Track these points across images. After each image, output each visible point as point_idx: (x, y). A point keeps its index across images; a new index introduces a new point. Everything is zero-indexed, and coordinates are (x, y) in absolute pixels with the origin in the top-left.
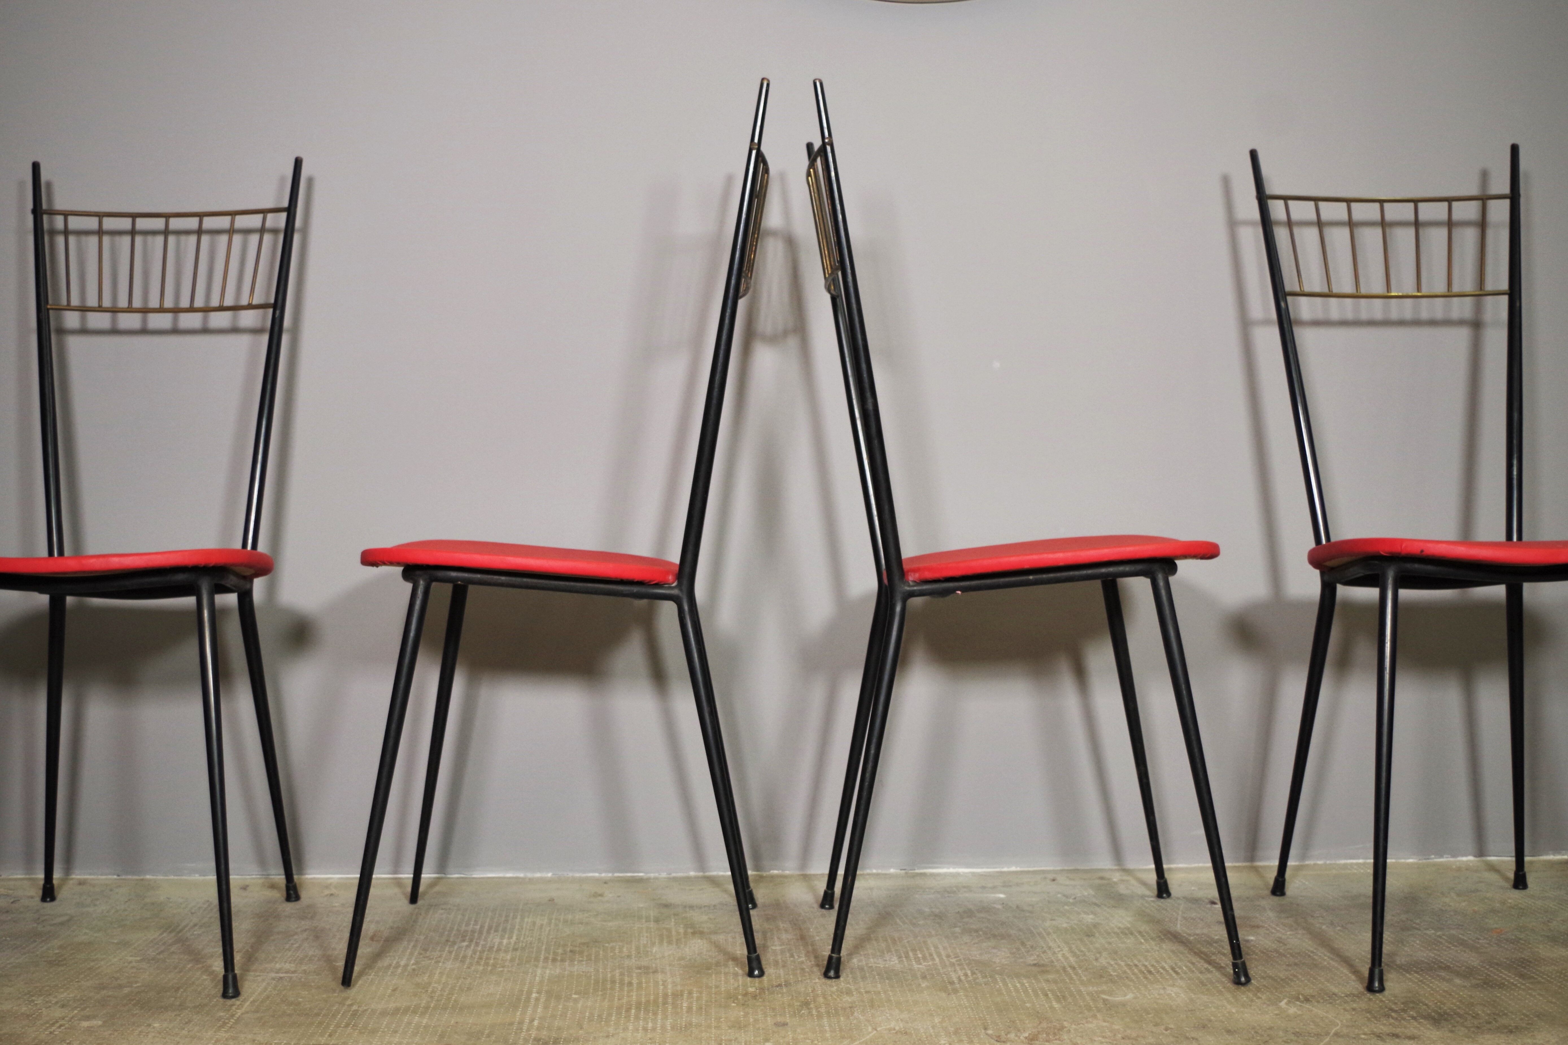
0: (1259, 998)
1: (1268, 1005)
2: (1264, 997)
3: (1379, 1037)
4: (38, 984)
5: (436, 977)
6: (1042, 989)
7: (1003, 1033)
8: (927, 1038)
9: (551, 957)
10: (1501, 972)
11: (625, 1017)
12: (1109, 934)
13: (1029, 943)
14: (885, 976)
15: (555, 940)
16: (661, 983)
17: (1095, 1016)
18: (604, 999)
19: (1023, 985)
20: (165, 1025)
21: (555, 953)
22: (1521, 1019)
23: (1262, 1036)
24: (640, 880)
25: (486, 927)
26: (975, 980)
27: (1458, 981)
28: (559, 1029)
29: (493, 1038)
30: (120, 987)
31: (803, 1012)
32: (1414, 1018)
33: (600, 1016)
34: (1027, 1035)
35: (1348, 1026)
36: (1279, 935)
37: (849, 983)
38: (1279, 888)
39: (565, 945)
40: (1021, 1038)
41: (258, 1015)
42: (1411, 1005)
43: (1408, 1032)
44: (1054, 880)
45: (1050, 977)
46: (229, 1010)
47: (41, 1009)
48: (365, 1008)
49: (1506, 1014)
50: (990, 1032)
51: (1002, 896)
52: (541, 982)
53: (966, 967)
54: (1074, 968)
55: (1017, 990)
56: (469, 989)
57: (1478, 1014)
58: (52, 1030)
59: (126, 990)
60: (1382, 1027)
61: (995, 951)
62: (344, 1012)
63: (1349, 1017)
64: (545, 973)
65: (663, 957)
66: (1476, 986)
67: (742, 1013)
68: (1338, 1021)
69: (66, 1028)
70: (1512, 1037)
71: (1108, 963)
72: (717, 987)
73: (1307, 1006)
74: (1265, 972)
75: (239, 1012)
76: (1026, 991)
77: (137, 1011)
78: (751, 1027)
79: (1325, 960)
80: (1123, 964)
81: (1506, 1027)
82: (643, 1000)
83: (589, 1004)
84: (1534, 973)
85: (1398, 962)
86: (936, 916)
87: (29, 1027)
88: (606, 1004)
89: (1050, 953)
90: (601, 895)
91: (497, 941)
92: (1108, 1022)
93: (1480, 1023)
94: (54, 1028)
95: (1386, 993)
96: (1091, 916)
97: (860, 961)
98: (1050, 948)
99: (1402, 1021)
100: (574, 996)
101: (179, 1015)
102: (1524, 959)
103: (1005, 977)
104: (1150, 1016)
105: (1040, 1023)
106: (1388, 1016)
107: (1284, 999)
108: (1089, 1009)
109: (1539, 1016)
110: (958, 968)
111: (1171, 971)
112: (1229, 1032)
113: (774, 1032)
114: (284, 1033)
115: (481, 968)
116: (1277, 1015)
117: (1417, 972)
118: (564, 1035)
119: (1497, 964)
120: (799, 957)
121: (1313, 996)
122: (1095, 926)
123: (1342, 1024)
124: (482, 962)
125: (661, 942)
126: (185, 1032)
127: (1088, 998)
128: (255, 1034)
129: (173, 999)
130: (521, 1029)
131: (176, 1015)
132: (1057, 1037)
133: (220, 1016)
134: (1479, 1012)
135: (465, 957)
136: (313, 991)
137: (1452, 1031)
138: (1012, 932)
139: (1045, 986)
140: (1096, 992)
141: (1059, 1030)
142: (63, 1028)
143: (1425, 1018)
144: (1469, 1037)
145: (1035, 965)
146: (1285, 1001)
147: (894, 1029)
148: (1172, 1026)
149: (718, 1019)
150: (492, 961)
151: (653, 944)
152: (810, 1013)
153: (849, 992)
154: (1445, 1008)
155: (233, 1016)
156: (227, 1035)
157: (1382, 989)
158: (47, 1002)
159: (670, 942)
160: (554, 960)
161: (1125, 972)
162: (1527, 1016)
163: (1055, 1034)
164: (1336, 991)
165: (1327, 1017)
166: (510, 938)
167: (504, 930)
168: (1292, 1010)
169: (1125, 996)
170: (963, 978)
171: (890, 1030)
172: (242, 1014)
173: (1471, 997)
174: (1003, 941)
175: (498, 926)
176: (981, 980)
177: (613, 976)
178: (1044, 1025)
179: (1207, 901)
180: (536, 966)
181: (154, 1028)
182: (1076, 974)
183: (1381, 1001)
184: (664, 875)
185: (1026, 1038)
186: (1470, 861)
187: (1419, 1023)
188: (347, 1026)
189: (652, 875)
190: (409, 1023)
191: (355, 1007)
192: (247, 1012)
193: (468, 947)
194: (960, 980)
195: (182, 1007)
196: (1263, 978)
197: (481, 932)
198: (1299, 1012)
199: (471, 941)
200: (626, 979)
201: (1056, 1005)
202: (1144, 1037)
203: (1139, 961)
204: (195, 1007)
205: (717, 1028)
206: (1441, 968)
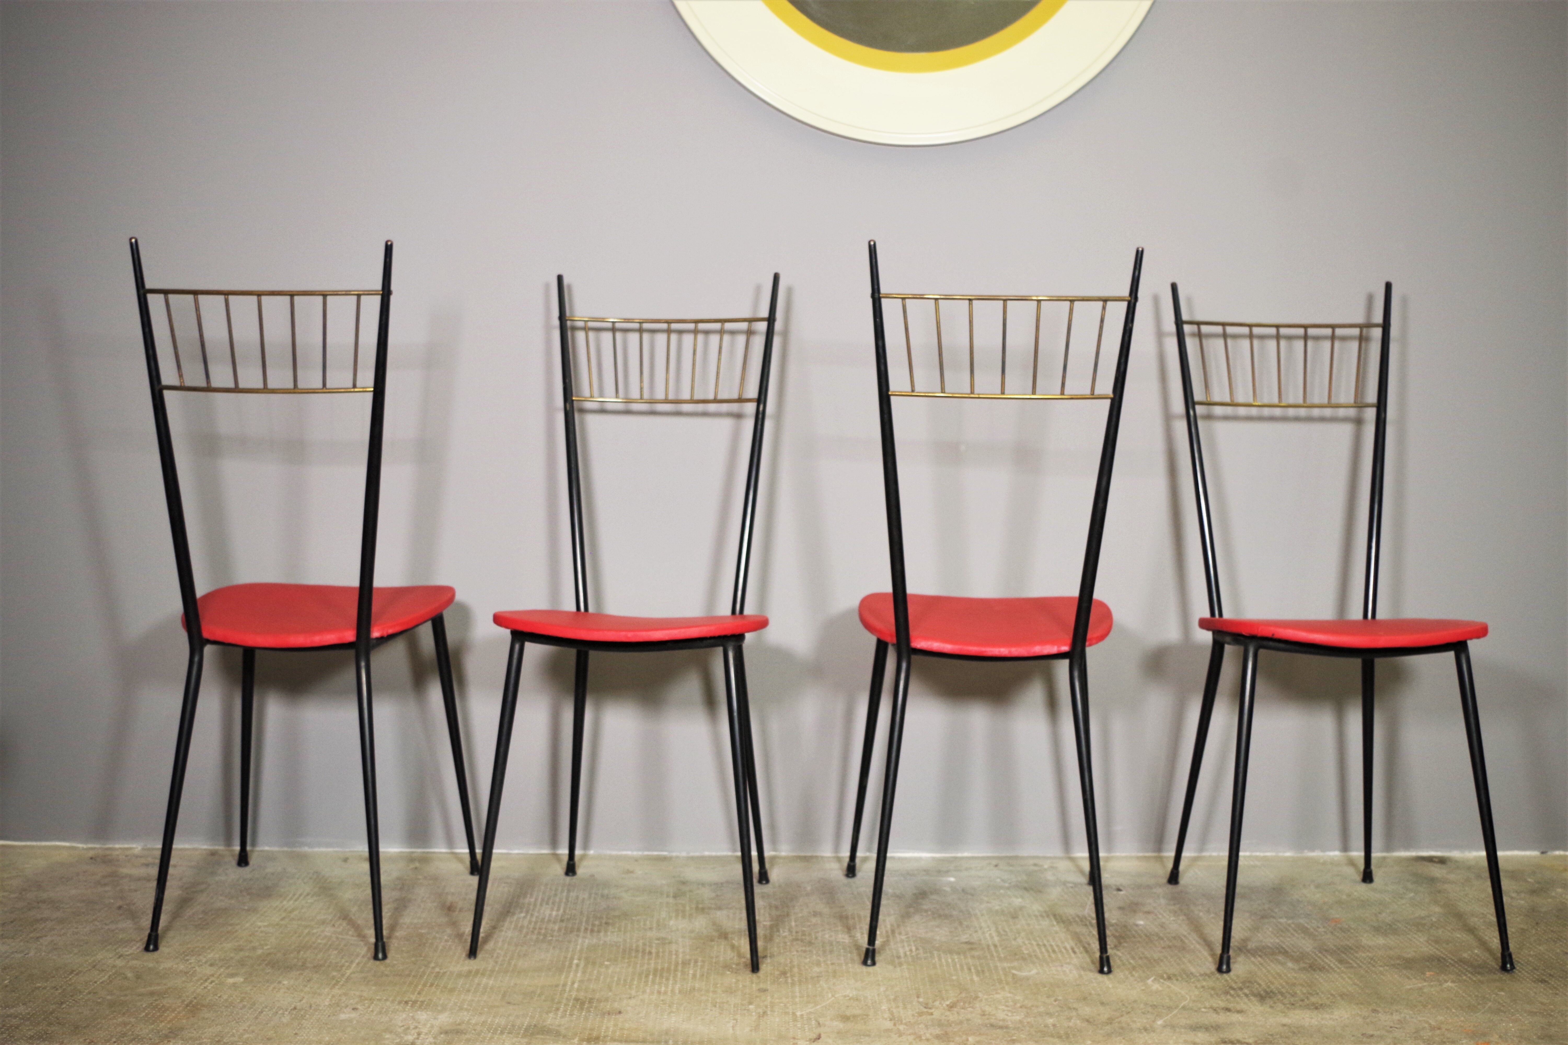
0: (1133, 976)
1: (1138, 982)
2: (1136, 975)
3: (1215, 1010)
4: (189, 946)
5: (500, 944)
6: (967, 964)
7: (930, 1001)
8: (872, 1004)
9: (590, 928)
10: (1326, 957)
11: (645, 982)
12: (1029, 916)
13: (965, 923)
14: (848, 949)
15: (593, 913)
16: (674, 953)
17: (1003, 989)
18: (629, 965)
19: (953, 960)
20: (292, 982)
21: (593, 925)
22: (1328, 998)
23: (1127, 1007)
24: (665, 859)
25: (540, 900)
26: (917, 955)
27: (1290, 964)
28: (594, 991)
29: (543, 997)
30: (254, 949)
31: (781, 980)
32: (1246, 995)
33: (625, 980)
34: (948, 1003)
35: (1194, 1001)
36: (1164, 920)
37: (819, 956)
38: (1174, 878)
39: (601, 918)
40: (944, 1005)
41: (363, 975)
42: (1248, 984)
43: (1238, 1008)
44: (996, 866)
45: (976, 953)
46: (340, 971)
47: (195, 967)
48: (445, 971)
49: (1317, 994)
50: (921, 1000)
51: (952, 879)
52: (581, 950)
53: (912, 943)
54: (995, 946)
55: (948, 965)
56: (525, 955)
57: (1296, 993)
58: (205, 985)
59: (259, 952)
60: (1220, 1002)
61: (937, 929)
62: (429, 974)
63: (1197, 993)
64: (584, 942)
65: (678, 930)
66: (1304, 969)
67: (734, 980)
68: (1187, 996)
69: (216, 984)
70: (1316, 1012)
71: (1023, 942)
72: (717, 957)
73: (1168, 983)
74: (1143, 954)
75: (348, 972)
76: (955, 965)
77: (269, 971)
78: (740, 993)
79: (1192, 944)
80: (1034, 943)
81: (1313, 1004)
82: (659, 967)
83: (618, 970)
84: (1352, 959)
85: (1249, 947)
86: (897, 896)
87: (187, 982)
88: (630, 970)
89: (980, 932)
90: (632, 872)
91: (548, 912)
92: (1012, 993)
93: (1295, 1001)
94: (207, 984)
95: (1232, 973)
96: (1020, 900)
97: (831, 936)
98: (981, 928)
99: (1237, 998)
100: (606, 963)
101: (302, 974)
102: (1348, 946)
103: (941, 953)
104: (1046, 989)
105: (961, 993)
106: (1227, 993)
107: (1152, 976)
108: (1000, 981)
109: (1342, 996)
110: (906, 944)
111: (1070, 951)
112: (1102, 1004)
113: (757, 997)
114: (384, 990)
115: (534, 937)
116: (1143, 990)
117: (1260, 956)
118: (597, 996)
119: (1326, 951)
120: (784, 932)
121: (1175, 975)
122: (1021, 908)
123: (1190, 999)
124: (536, 932)
125: (677, 916)
126: (307, 989)
127: (1001, 972)
128: (362, 991)
129: (296, 960)
130: (565, 990)
131: (299, 974)
132: (971, 1005)
133: (333, 976)
134: (1298, 992)
135: (522, 927)
136: (405, 955)
137: (1271, 1007)
138: (955, 913)
139: (970, 960)
140: (1009, 968)
141: (974, 999)
142: (213, 984)
143: (1255, 995)
144: (1283, 1012)
145: (966, 943)
146: (1152, 978)
147: (849, 996)
148: (1060, 998)
149: (715, 985)
150: (543, 931)
151: (670, 918)
152: (786, 982)
153: (818, 964)
154: (1273, 987)
155: (343, 975)
156: (340, 992)
157: (1229, 970)
158: (199, 961)
159: (684, 917)
160: (592, 931)
161: (1034, 951)
162: (1332, 995)
163: (970, 1003)
164: (1193, 970)
165: (1180, 993)
166: (558, 910)
167: (553, 903)
168: (1156, 986)
169: (1030, 971)
170: (908, 953)
171: (845, 996)
172: (351, 974)
173: (1295, 978)
174: (945, 921)
175: (549, 899)
176: (922, 955)
177: (637, 946)
178: (963, 995)
179: (1114, 887)
180: (578, 936)
181: (284, 985)
182: (997, 952)
183: (1226, 981)
184: (684, 854)
185: (947, 1005)
186: (1336, 856)
187: (1249, 1000)
188: (432, 985)
189: (674, 854)
190: (479, 984)
191: (437, 970)
192: (354, 973)
193: (525, 917)
194: (906, 955)
195: (304, 967)
196: (1141, 958)
197: (535, 905)
198: (1160, 989)
199: (527, 912)
200: (648, 949)
201: (976, 978)
202: (1037, 1007)
203: (1048, 941)
204: (314, 967)
205: (714, 992)
206: (1280, 952)
